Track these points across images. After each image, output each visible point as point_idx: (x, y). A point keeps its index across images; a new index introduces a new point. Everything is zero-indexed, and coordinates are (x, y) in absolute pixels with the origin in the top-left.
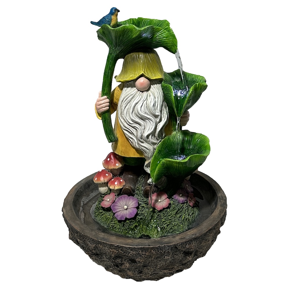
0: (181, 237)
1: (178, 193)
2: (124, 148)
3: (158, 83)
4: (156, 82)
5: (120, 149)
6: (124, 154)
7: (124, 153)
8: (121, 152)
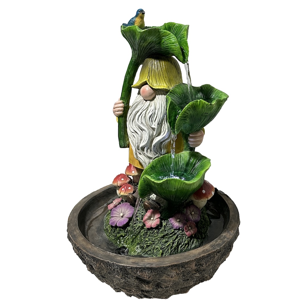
1: (176, 217)
3: (165, 93)
4: (162, 92)
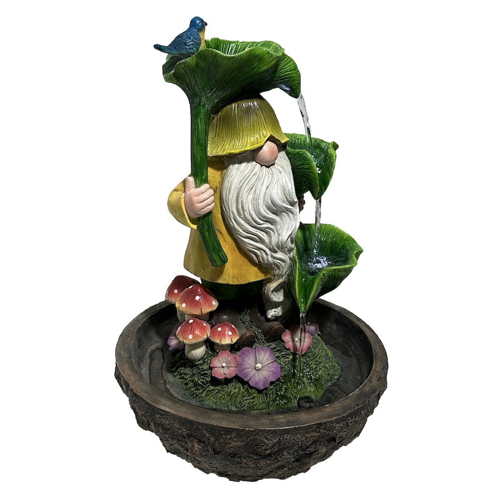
0: (376, 377)
2: (236, 271)
5: (231, 274)
6: (237, 280)
7: (237, 278)
8: (233, 277)
